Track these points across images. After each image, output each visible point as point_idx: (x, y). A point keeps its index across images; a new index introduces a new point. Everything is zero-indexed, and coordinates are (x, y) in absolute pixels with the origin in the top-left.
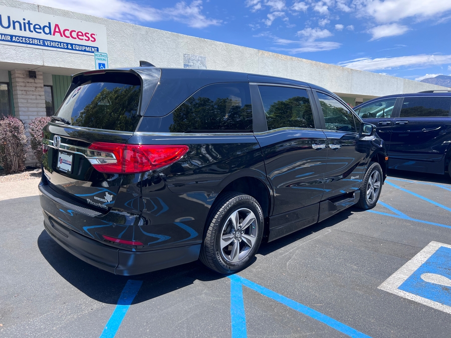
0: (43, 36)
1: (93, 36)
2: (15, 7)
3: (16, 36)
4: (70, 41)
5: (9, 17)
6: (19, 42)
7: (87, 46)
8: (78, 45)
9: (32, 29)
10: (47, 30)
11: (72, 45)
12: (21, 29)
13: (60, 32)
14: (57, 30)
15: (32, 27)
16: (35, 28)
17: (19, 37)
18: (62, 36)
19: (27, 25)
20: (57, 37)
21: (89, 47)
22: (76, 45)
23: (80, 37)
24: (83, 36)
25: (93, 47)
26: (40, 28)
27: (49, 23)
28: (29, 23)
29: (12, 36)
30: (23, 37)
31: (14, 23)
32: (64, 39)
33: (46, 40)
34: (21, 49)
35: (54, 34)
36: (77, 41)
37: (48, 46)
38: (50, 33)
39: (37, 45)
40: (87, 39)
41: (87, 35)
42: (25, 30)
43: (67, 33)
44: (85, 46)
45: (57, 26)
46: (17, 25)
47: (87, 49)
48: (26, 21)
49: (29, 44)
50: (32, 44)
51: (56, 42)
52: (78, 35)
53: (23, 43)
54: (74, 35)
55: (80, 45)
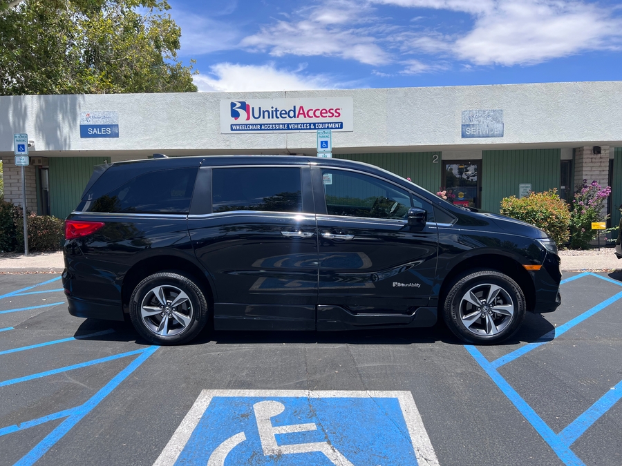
0: (288, 120)
1: (338, 111)
2: (266, 98)
3: (264, 125)
4: (314, 120)
5: (260, 108)
6: (267, 130)
7: (330, 123)
8: (321, 123)
9: (279, 116)
10: (292, 114)
11: (314, 124)
12: (269, 118)
13: (304, 114)
14: (301, 112)
15: (278, 113)
16: (281, 114)
17: (267, 124)
18: (305, 117)
19: (274, 113)
20: (301, 119)
21: (333, 123)
22: (318, 123)
23: (323, 115)
24: (326, 113)
25: (337, 123)
26: (286, 114)
27: (295, 107)
28: (276, 110)
29: (261, 125)
30: (270, 124)
31: (264, 112)
32: (308, 120)
33: (290, 124)
34: (268, 136)
35: (298, 117)
36: (321, 120)
37: (292, 129)
38: (294, 116)
39: (282, 129)
40: (331, 115)
41: (331, 111)
42: (273, 117)
43: (311, 113)
44: (328, 123)
45: (301, 107)
46: (266, 114)
47: (330, 126)
48: (274, 109)
49: (275, 129)
50: (278, 129)
51: (299, 124)
52: (321, 113)
53: (270, 130)
54: (318, 113)
55: (323, 123)
